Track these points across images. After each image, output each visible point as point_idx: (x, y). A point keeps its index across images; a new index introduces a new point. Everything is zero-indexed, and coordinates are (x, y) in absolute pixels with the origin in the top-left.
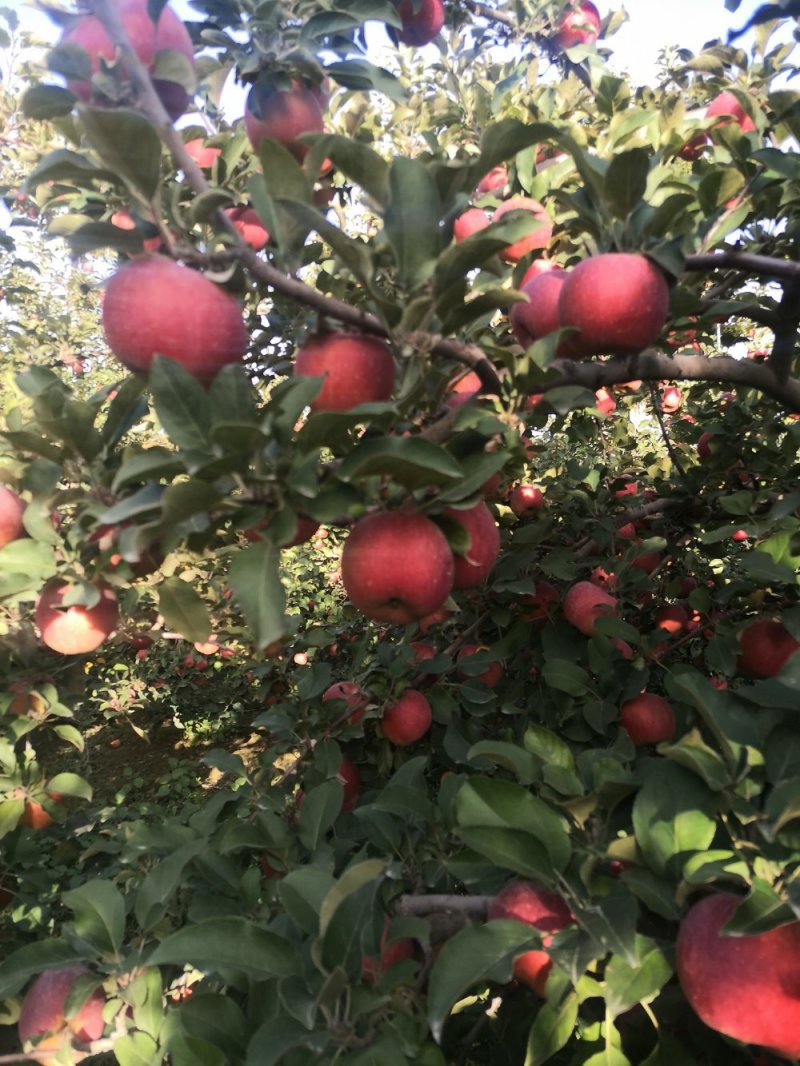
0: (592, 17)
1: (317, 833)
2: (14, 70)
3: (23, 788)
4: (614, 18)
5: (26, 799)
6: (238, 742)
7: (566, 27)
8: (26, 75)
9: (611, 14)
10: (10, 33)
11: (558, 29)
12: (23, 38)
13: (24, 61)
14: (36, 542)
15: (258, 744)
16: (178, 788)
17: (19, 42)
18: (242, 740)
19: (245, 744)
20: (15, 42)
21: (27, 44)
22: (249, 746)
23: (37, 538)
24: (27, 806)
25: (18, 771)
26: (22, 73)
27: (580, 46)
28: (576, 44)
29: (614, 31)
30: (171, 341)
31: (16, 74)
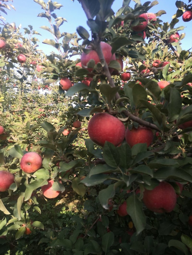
0: (178, 35)
1: (107, 247)
2: (31, 39)
3: (25, 224)
4: (182, 36)
5: (26, 227)
6: (62, 196)
7: (171, 38)
8: (33, 40)
9: (182, 35)
10: (30, 31)
11: (169, 38)
12: (33, 32)
13: (33, 37)
14: (45, 169)
15: (67, 197)
16: (48, 208)
17: (32, 33)
18: (63, 196)
19: (64, 197)
20: (31, 33)
21: (34, 33)
22: (65, 198)
23: (46, 168)
24: (26, 229)
25: (25, 219)
26: (32, 40)
27: (174, 42)
28: (173, 42)
29: (182, 39)
30: (111, 138)
31: (31, 40)
